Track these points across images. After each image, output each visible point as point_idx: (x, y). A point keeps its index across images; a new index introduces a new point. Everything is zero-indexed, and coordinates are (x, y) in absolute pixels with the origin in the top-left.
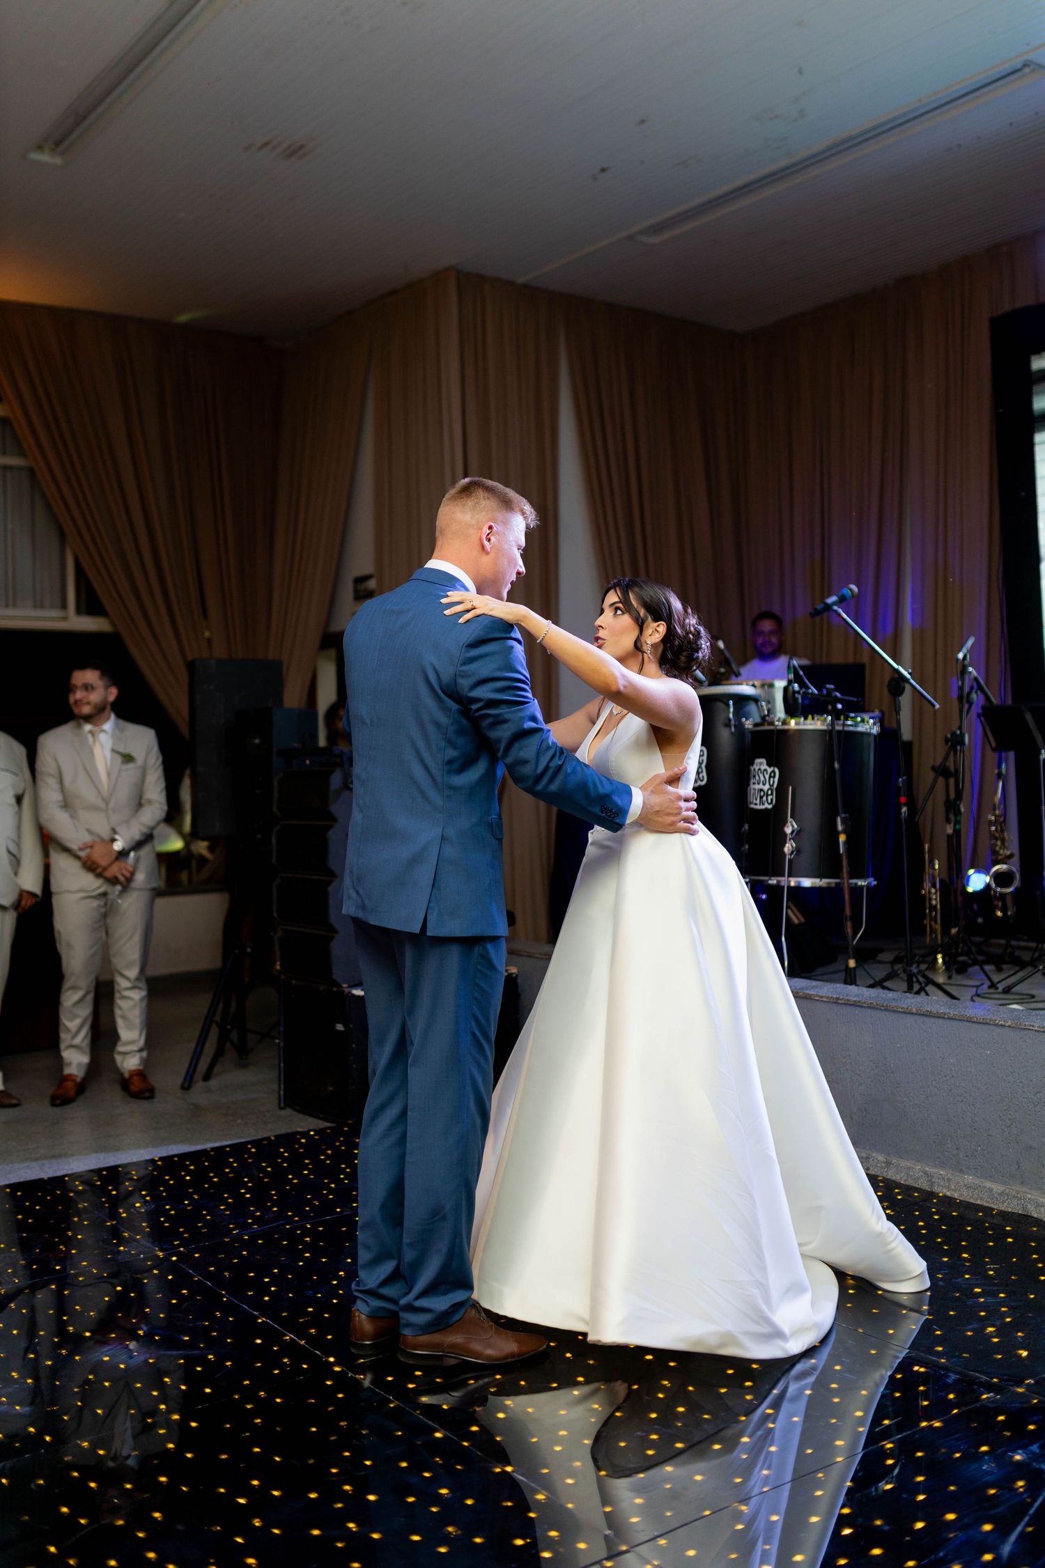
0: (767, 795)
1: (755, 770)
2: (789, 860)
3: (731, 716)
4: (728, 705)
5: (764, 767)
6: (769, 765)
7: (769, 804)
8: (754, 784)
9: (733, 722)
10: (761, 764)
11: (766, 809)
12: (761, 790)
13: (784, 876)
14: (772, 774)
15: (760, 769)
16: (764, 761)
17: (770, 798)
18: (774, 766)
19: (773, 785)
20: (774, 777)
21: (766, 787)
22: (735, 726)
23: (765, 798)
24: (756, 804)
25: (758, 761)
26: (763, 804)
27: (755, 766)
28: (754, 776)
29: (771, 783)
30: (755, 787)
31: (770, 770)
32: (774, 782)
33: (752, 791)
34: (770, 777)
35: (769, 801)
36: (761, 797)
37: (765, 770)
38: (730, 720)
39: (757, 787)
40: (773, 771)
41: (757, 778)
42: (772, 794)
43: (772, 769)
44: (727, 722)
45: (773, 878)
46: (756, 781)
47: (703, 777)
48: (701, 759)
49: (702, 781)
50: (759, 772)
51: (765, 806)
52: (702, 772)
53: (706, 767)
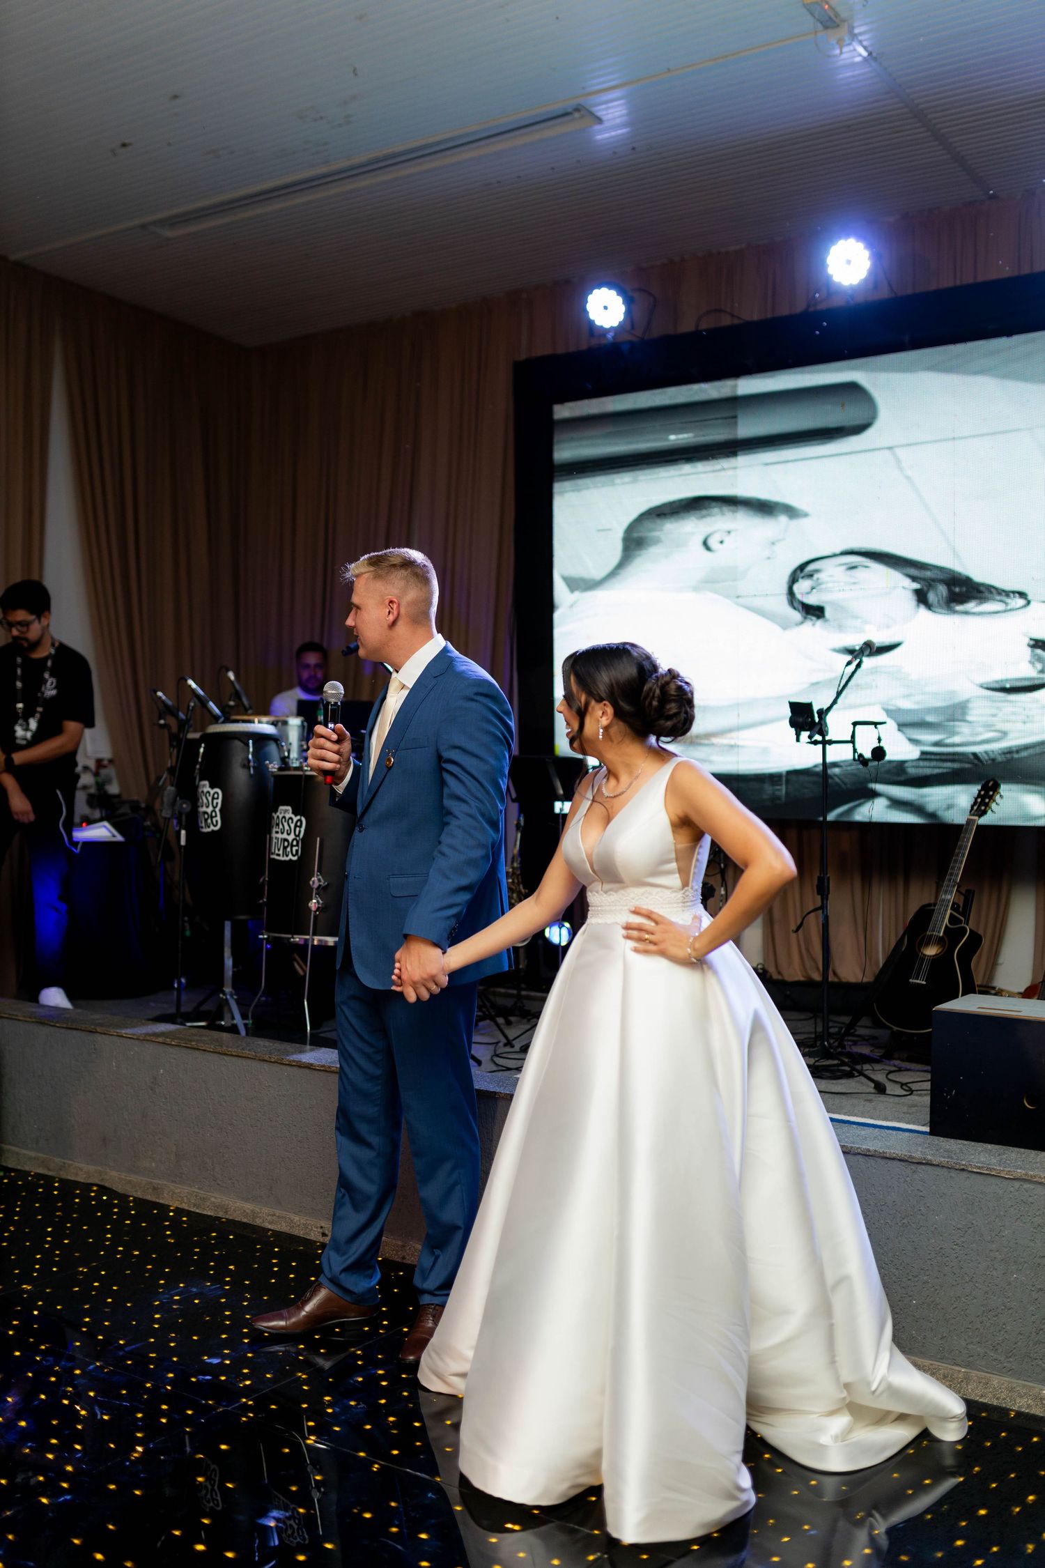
0: (292, 846)
1: (278, 817)
2: (316, 917)
3: (250, 757)
4: (248, 745)
5: (289, 815)
6: (295, 813)
7: (294, 855)
8: (277, 832)
9: (252, 764)
10: (285, 811)
11: (291, 860)
12: (286, 840)
13: (308, 934)
14: (299, 824)
15: (284, 817)
16: (289, 808)
17: (294, 849)
19: (299, 836)
20: (300, 827)
21: (291, 838)
22: (254, 767)
23: (289, 849)
24: (279, 855)
25: (282, 808)
26: (287, 856)
27: (278, 814)
28: (278, 825)
29: (297, 833)
30: (277, 836)
31: (295, 819)
32: (300, 832)
33: (274, 841)
34: (296, 826)
35: (294, 853)
36: (285, 848)
37: (291, 818)
38: (249, 761)
39: (280, 836)
40: (300, 820)
41: (281, 826)
42: (297, 845)
43: (298, 817)
44: (246, 763)
45: (295, 936)
46: (279, 830)
47: (217, 821)
48: (215, 801)
49: (215, 826)
50: (284, 820)
51: (290, 857)
52: (216, 816)
53: (220, 811)
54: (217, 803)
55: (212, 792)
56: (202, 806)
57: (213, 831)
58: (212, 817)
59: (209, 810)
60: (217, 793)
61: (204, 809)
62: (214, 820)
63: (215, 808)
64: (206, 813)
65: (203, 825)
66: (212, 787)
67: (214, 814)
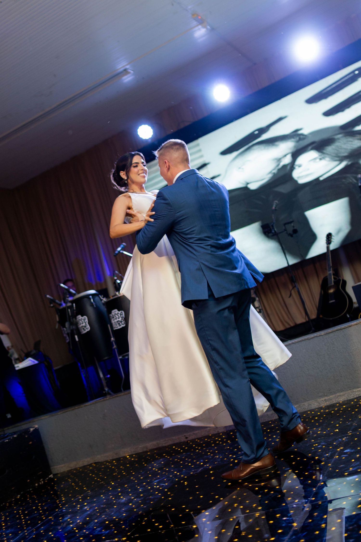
0: (121, 322)
1: (113, 315)
4: (90, 298)
6: (119, 310)
7: (123, 325)
8: (114, 320)
10: (115, 312)
11: (123, 327)
12: (118, 321)
15: (115, 314)
16: (116, 310)
17: (123, 323)
18: (122, 310)
19: (123, 318)
20: (122, 314)
21: (120, 319)
23: (121, 324)
24: (117, 327)
25: (113, 311)
26: (121, 326)
28: (113, 317)
31: (120, 312)
33: (114, 323)
36: (119, 324)
37: (118, 313)
39: (116, 321)
40: (122, 312)
41: (115, 317)
43: (121, 311)
46: (115, 319)
47: (88, 328)
48: (85, 321)
49: (87, 329)
50: (116, 315)
51: (122, 326)
52: (87, 325)
53: (89, 323)
54: (86, 321)
55: (83, 318)
56: (80, 324)
57: (88, 332)
58: (85, 327)
59: (84, 324)
60: (85, 318)
61: (82, 325)
62: (87, 327)
63: (85, 323)
64: (83, 326)
65: (83, 330)
66: (82, 316)
67: (86, 325)
